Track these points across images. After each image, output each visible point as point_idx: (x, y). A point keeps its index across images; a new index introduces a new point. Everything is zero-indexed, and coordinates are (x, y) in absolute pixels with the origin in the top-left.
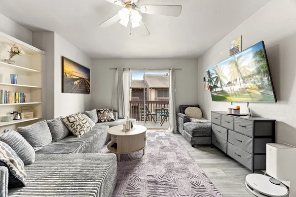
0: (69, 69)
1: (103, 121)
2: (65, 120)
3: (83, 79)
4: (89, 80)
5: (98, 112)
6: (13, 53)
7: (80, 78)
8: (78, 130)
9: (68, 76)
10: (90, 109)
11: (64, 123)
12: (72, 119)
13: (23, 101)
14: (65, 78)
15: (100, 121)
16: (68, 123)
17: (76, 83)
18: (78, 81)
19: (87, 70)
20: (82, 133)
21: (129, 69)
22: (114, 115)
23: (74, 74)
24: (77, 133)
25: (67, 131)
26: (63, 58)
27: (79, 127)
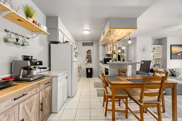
6: (154, 49)
9: (174, 52)
12: (174, 70)
14: (172, 53)
16: (172, 71)
17: (179, 54)
18: (181, 53)
20: (179, 76)
23: (178, 50)
24: (177, 76)
26: (171, 46)
27: (178, 74)
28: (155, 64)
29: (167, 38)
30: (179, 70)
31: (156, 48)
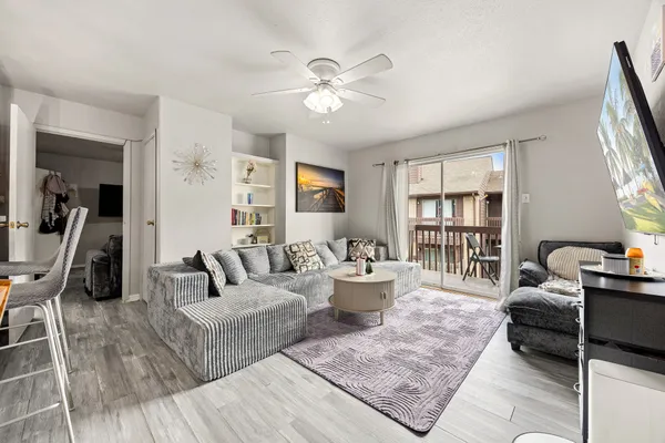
0: (307, 177)
1: (354, 258)
2: (287, 249)
3: (331, 189)
4: (343, 189)
5: (350, 243)
6: (250, 170)
7: (325, 189)
8: (299, 264)
9: (305, 188)
10: (337, 237)
11: (285, 252)
12: (295, 249)
13: (258, 222)
14: (300, 191)
15: (349, 259)
16: (289, 252)
17: (317, 196)
18: (321, 194)
19: (339, 174)
20: (304, 269)
21: (407, 160)
22: (377, 251)
23: (314, 183)
24: (297, 268)
25: (288, 263)
26: (297, 164)
27: (301, 260)
28: (258, 229)
29: (284, 135)
30: (308, 246)
31: (256, 167)
